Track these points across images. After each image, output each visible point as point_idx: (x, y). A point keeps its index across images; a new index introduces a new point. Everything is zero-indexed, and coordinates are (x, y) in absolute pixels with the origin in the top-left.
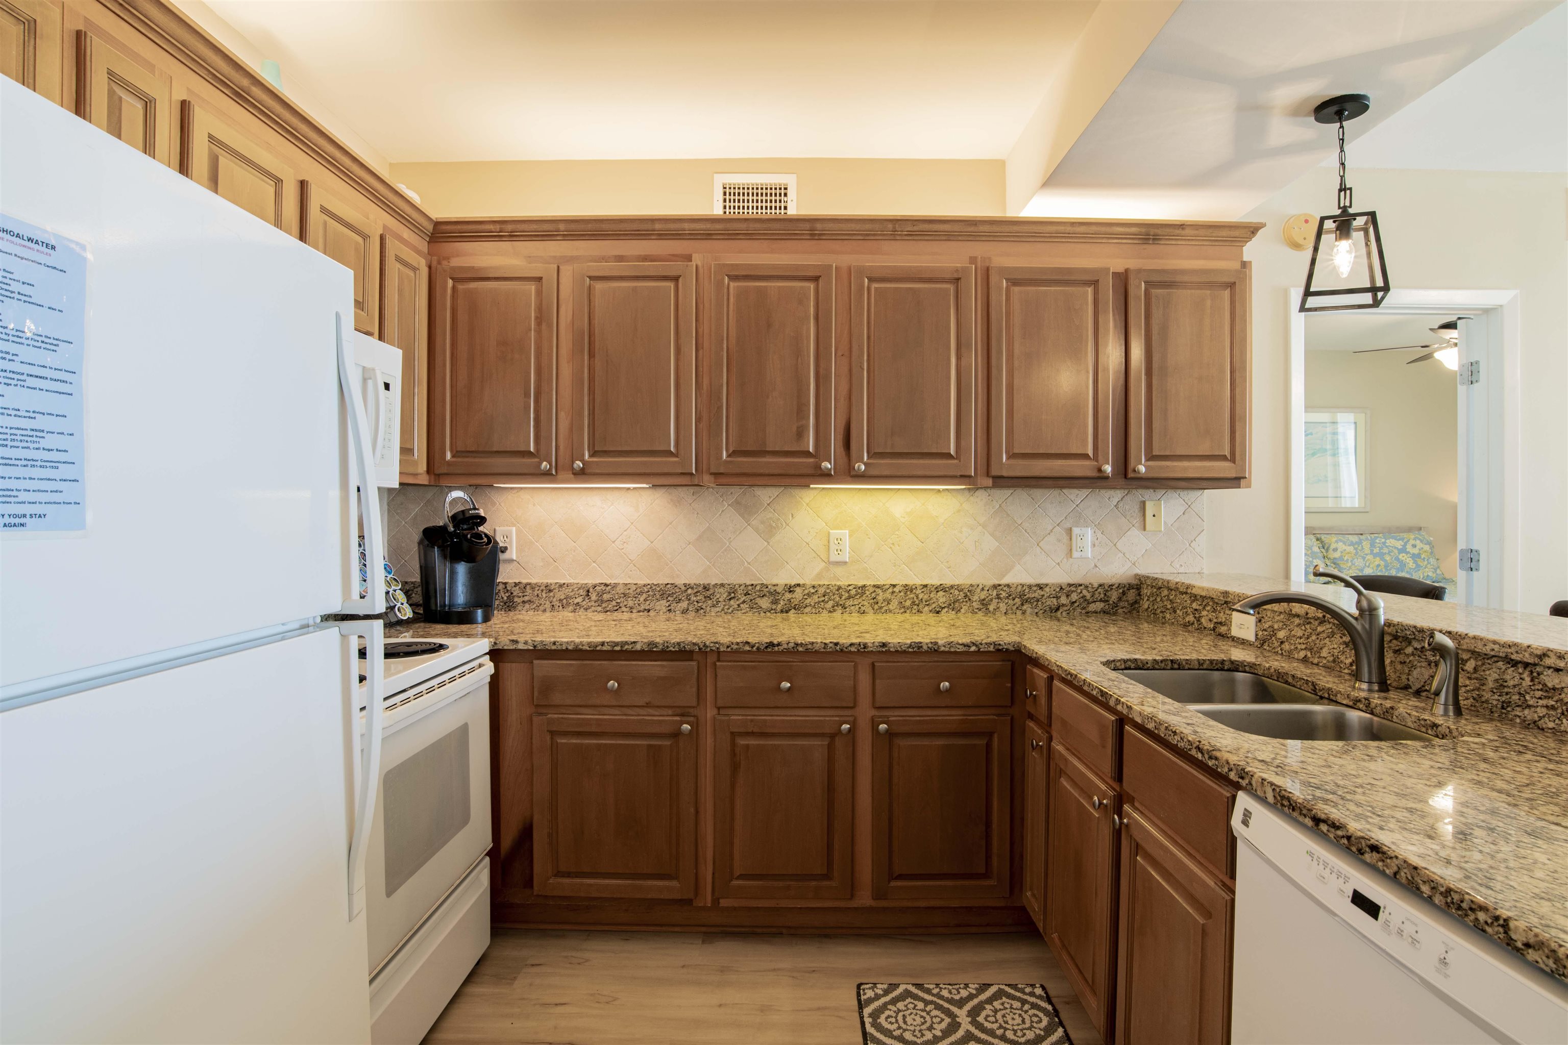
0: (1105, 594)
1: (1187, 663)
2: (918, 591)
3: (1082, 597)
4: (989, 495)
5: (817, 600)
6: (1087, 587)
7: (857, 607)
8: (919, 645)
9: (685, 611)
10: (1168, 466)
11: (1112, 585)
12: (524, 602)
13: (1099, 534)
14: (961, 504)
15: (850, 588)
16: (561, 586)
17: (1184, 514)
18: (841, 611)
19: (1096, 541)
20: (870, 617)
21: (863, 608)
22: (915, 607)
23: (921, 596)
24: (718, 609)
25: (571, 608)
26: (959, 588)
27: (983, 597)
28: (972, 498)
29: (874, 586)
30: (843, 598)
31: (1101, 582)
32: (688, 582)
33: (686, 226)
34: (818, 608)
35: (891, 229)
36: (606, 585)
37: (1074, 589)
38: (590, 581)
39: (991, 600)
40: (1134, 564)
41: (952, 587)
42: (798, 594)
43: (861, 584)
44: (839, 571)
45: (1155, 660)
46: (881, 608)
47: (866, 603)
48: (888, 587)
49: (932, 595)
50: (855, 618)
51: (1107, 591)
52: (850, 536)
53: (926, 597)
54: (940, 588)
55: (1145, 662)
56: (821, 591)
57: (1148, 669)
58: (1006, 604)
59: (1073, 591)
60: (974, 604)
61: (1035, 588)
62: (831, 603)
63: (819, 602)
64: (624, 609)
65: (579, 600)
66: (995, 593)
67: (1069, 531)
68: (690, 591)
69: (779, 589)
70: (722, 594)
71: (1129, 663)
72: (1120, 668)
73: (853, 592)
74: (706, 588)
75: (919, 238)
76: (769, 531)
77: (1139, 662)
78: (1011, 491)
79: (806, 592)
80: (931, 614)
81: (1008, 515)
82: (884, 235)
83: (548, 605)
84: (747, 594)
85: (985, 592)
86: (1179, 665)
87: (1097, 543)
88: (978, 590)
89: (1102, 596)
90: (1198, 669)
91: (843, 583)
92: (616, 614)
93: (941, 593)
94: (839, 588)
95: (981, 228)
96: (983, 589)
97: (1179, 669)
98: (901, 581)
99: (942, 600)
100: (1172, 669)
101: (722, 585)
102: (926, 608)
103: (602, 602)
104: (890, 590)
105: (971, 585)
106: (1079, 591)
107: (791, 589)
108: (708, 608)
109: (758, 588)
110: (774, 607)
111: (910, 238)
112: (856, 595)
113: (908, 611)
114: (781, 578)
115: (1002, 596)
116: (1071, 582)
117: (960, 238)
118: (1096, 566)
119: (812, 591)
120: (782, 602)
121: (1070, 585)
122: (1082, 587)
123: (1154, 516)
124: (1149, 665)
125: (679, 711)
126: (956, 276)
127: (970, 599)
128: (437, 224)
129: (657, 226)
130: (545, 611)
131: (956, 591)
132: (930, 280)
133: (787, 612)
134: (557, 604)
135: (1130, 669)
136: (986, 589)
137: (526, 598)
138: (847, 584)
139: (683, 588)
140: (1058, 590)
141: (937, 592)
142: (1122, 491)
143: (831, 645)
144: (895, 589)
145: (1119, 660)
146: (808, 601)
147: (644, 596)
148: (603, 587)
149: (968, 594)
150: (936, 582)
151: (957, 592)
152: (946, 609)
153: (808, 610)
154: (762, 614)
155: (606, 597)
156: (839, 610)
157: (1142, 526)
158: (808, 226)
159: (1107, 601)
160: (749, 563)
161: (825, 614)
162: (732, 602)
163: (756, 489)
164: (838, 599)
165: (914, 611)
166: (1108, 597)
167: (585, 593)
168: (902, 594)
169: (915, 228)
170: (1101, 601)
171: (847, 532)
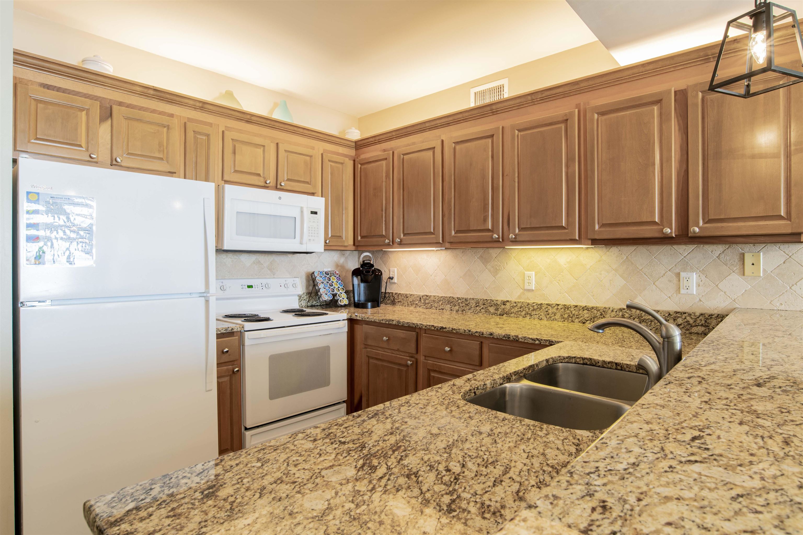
0: (706, 321)
1: (627, 367)
2: (572, 309)
3: (686, 322)
4: (620, 251)
5: (517, 310)
6: (690, 315)
7: (538, 316)
8: (508, 336)
9: (457, 311)
10: (723, 227)
11: (712, 315)
12: (398, 302)
13: (703, 277)
14: (601, 257)
15: (534, 304)
16: (411, 295)
17: (784, 263)
18: (529, 317)
19: (701, 283)
20: (545, 322)
21: (541, 317)
22: (570, 319)
23: (573, 312)
24: (471, 311)
25: (414, 306)
26: (597, 309)
28: (608, 253)
29: (547, 304)
30: (530, 310)
31: (703, 312)
32: (459, 297)
33: (438, 122)
34: (517, 315)
35: (530, 99)
36: (427, 296)
37: (680, 316)
38: (422, 294)
40: (734, 300)
41: (593, 308)
42: (508, 306)
43: (539, 303)
44: (529, 294)
45: (604, 361)
46: (551, 317)
47: (542, 314)
48: (554, 305)
49: (580, 312)
50: (536, 322)
51: (707, 319)
52: (535, 275)
53: (577, 313)
54: (585, 308)
55: (597, 361)
56: (519, 305)
57: (599, 367)
59: (679, 317)
62: (524, 312)
63: (518, 311)
64: (433, 308)
65: (417, 302)
66: (621, 314)
67: (678, 275)
68: (459, 301)
69: (499, 303)
70: (473, 304)
71: (586, 360)
72: (580, 362)
73: (536, 307)
74: (466, 300)
75: (548, 100)
76: (496, 272)
77: (593, 361)
78: (635, 248)
79: (512, 305)
80: (580, 324)
82: (528, 103)
83: (406, 304)
84: (484, 304)
85: (614, 313)
86: (621, 367)
87: (701, 284)
88: (610, 311)
89: (703, 322)
90: (636, 372)
91: (531, 301)
92: (430, 310)
93: (586, 311)
94: (528, 304)
95: (582, 85)
96: (612, 311)
97: (622, 370)
98: (562, 302)
99: (586, 316)
100: (616, 369)
101: (473, 299)
102: (577, 320)
103: (426, 304)
104: (556, 307)
105: (605, 308)
106: (684, 317)
107: (504, 303)
108: (467, 310)
109: (489, 301)
110: (496, 312)
111: (543, 101)
112: (537, 309)
113: (566, 321)
114: (501, 297)
115: (625, 316)
116: (679, 310)
117: (571, 94)
118: (700, 300)
119: (515, 305)
120: (500, 310)
121: (676, 312)
122: (686, 315)
123: (753, 264)
124: (599, 364)
125: (411, 355)
126: (565, 118)
127: (604, 317)
128: (356, 142)
129: (427, 125)
130: (405, 306)
131: (595, 311)
132: (551, 124)
133: (502, 315)
134: (409, 303)
135: (586, 364)
136: (615, 311)
137: (399, 300)
138: (532, 302)
139: (457, 300)
140: (667, 315)
141: (584, 310)
142: (724, 246)
143: (467, 331)
144: (558, 307)
145: (579, 358)
146: (512, 310)
147: (441, 302)
148: (426, 297)
149: (603, 313)
150: (583, 304)
151: (595, 312)
152: (589, 322)
153: (512, 315)
154: (491, 315)
155: (427, 301)
156: (528, 317)
157: (742, 273)
158: (488, 108)
159: (708, 326)
160: (486, 288)
161: (521, 318)
162: (477, 308)
163: (489, 249)
164: (528, 310)
165: (569, 321)
166: (708, 323)
167: (419, 299)
168: (563, 310)
169: (543, 95)
170: (702, 325)
171: (534, 273)
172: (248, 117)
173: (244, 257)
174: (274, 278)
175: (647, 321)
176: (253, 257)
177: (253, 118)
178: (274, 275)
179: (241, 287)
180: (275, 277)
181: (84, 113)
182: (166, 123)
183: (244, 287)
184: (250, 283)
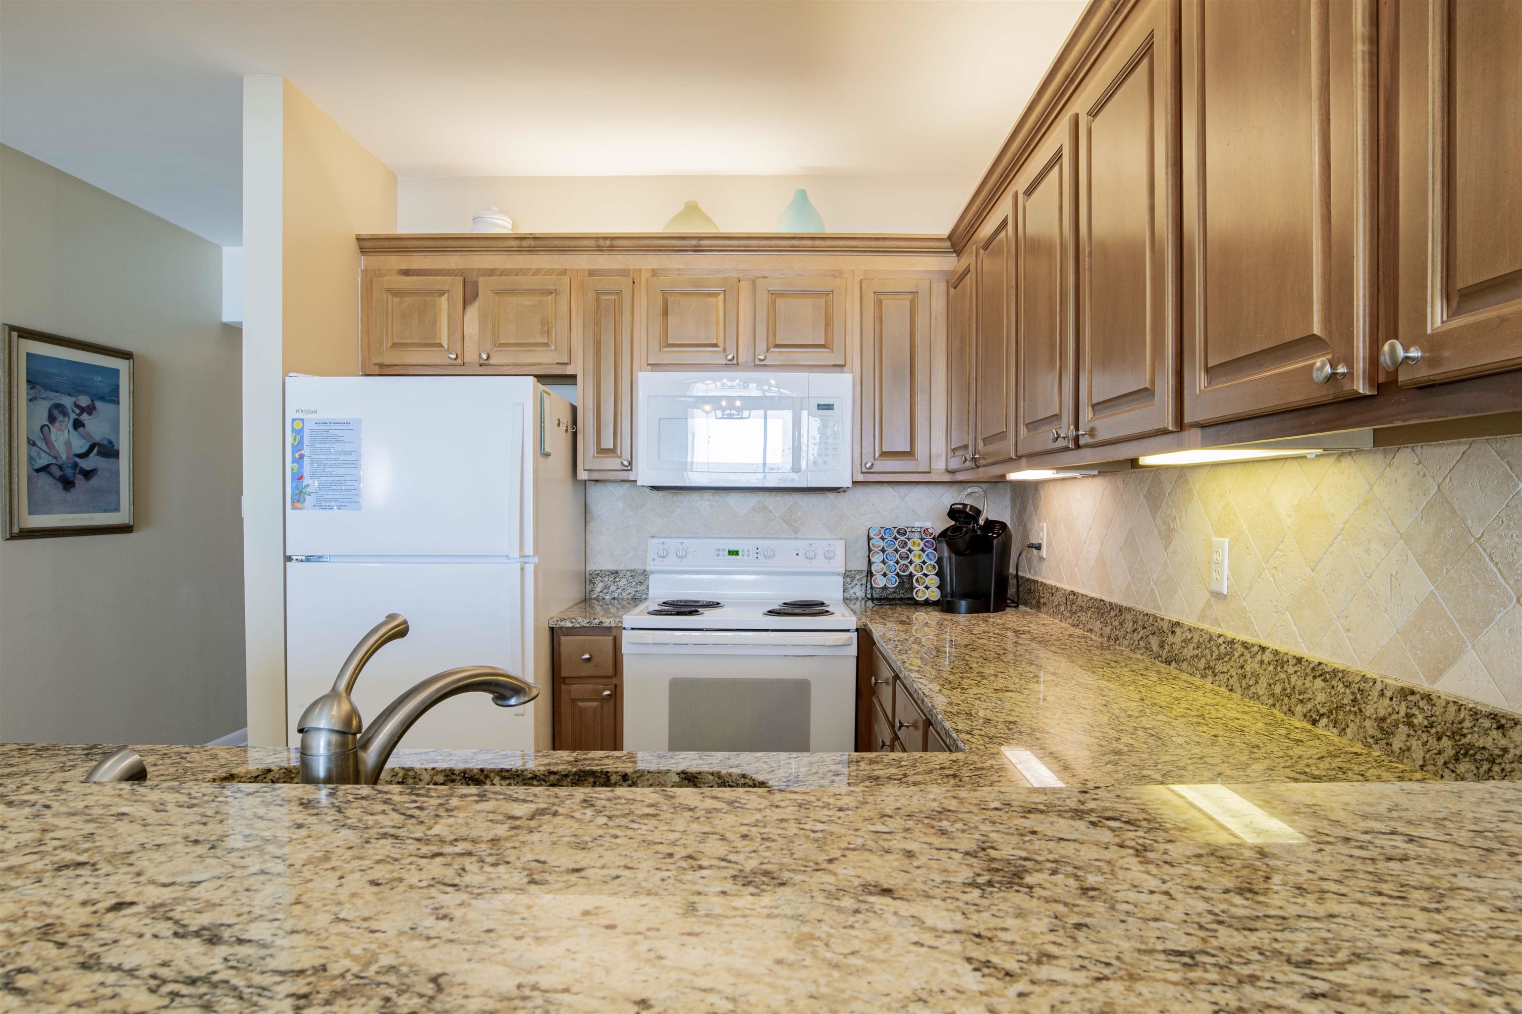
2: (1291, 669)
4: (1420, 462)
5: (1192, 653)
7: (1226, 677)
14: (1372, 487)
15: (1220, 640)
16: (1057, 590)
18: (1211, 679)
21: (1230, 682)
22: (1286, 700)
23: (1293, 680)
24: (1127, 643)
25: (1060, 616)
26: (1347, 679)
27: (1382, 712)
28: (1388, 471)
29: (1243, 644)
30: (1214, 656)
34: (1192, 667)
39: (1396, 726)
41: (1335, 672)
42: (1178, 637)
43: (1230, 636)
44: (1220, 609)
46: (1249, 688)
47: (1233, 673)
48: (1256, 648)
49: (1308, 682)
52: (1229, 549)
53: (1300, 683)
54: (1319, 671)
56: (1196, 638)
58: (1425, 744)
60: (1368, 723)
61: (1487, 723)
62: (1203, 662)
63: (1194, 656)
64: (1081, 625)
66: (1404, 709)
68: (1112, 612)
69: (1165, 627)
70: (1129, 624)
73: (1223, 649)
74: (1121, 610)
76: (1168, 535)
78: (1463, 448)
79: (1184, 636)
80: (1305, 723)
81: (1454, 512)
84: (1144, 627)
85: (1387, 701)
88: (1375, 692)
91: (1215, 630)
92: (1076, 629)
93: (1319, 682)
94: (1210, 639)
96: (1383, 693)
98: (1271, 642)
99: (1320, 697)
101: (1130, 609)
102: (1300, 707)
103: (1074, 613)
104: (1260, 657)
105: (1366, 678)
107: (1173, 628)
108: (1122, 640)
109: (1151, 620)
112: (1225, 655)
113: (1277, 706)
114: (1174, 610)
115: (1416, 721)
119: (1189, 636)
127: (1361, 710)
130: (1050, 615)
131: (1341, 685)
133: (1169, 664)
134: (1055, 609)
136: (1388, 694)
138: (1218, 632)
139: (1109, 608)
141: (1315, 677)
144: (1264, 657)
146: (1185, 652)
147: (1090, 612)
148: (1072, 596)
149: (1359, 696)
150: (1315, 656)
151: (1341, 688)
152: (1326, 720)
153: (1185, 666)
154: (1153, 660)
156: (1210, 676)
160: (1154, 583)
161: (1198, 678)
164: (1209, 656)
165: (1284, 708)
167: (1065, 601)
168: (1271, 667)
171: (1227, 540)
172: (694, 242)
173: (733, 499)
174: (796, 538)
175: (1478, 757)
176: (753, 500)
177: (703, 242)
178: (796, 532)
179: (716, 553)
180: (798, 536)
181: (444, 299)
182: (551, 287)
183: (721, 553)
184: (733, 545)
